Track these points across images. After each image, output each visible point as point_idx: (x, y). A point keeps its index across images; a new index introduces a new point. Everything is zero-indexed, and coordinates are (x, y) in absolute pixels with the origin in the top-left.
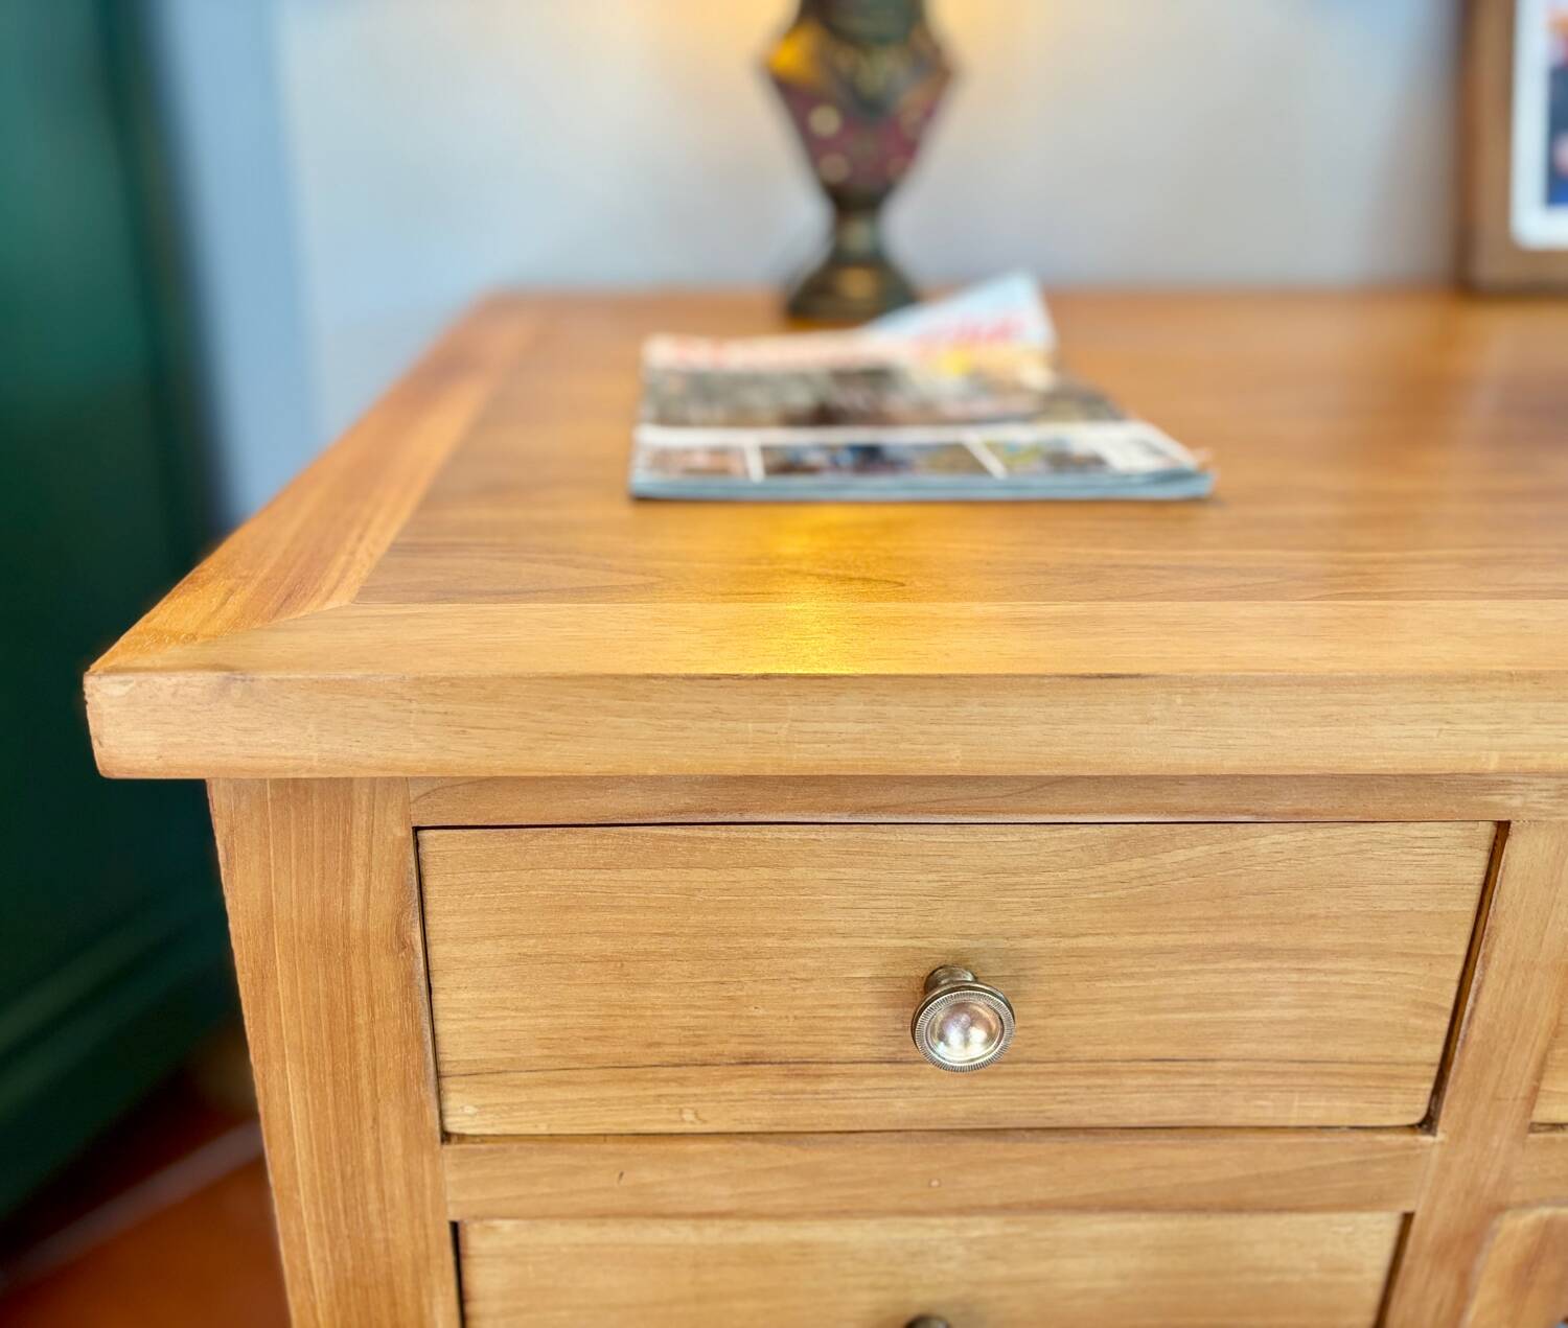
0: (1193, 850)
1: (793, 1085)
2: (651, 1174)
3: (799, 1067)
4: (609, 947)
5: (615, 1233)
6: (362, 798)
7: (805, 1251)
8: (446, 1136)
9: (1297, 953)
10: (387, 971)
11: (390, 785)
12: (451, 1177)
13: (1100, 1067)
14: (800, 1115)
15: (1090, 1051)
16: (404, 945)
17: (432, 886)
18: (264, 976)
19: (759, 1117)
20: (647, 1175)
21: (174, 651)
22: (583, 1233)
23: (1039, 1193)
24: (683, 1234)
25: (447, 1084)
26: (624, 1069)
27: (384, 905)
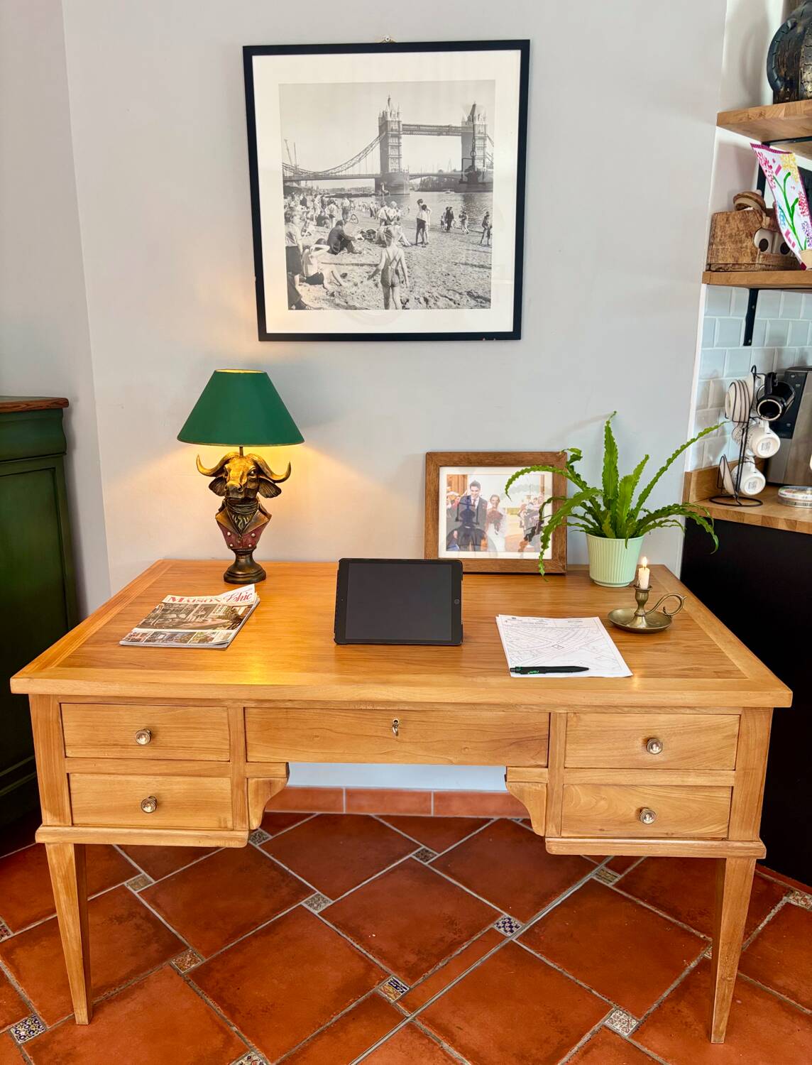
0: (180, 711)
1: (123, 750)
2: (101, 766)
3: (123, 746)
4: (91, 724)
5: (96, 777)
6: (52, 697)
7: (128, 782)
8: (66, 757)
9: (201, 729)
10: (56, 727)
11: (56, 696)
12: (67, 764)
13: (172, 748)
14: (125, 755)
15: (171, 745)
16: (59, 722)
17: (63, 713)
18: (36, 727)
19: (118, 755)
20: (99, 765)
21: (25, 675)
22: (89, 777)
23: (166, 771)
24: (107, 777)
25: (66, 747)
26: (95, 746)
27: (55, 715)
